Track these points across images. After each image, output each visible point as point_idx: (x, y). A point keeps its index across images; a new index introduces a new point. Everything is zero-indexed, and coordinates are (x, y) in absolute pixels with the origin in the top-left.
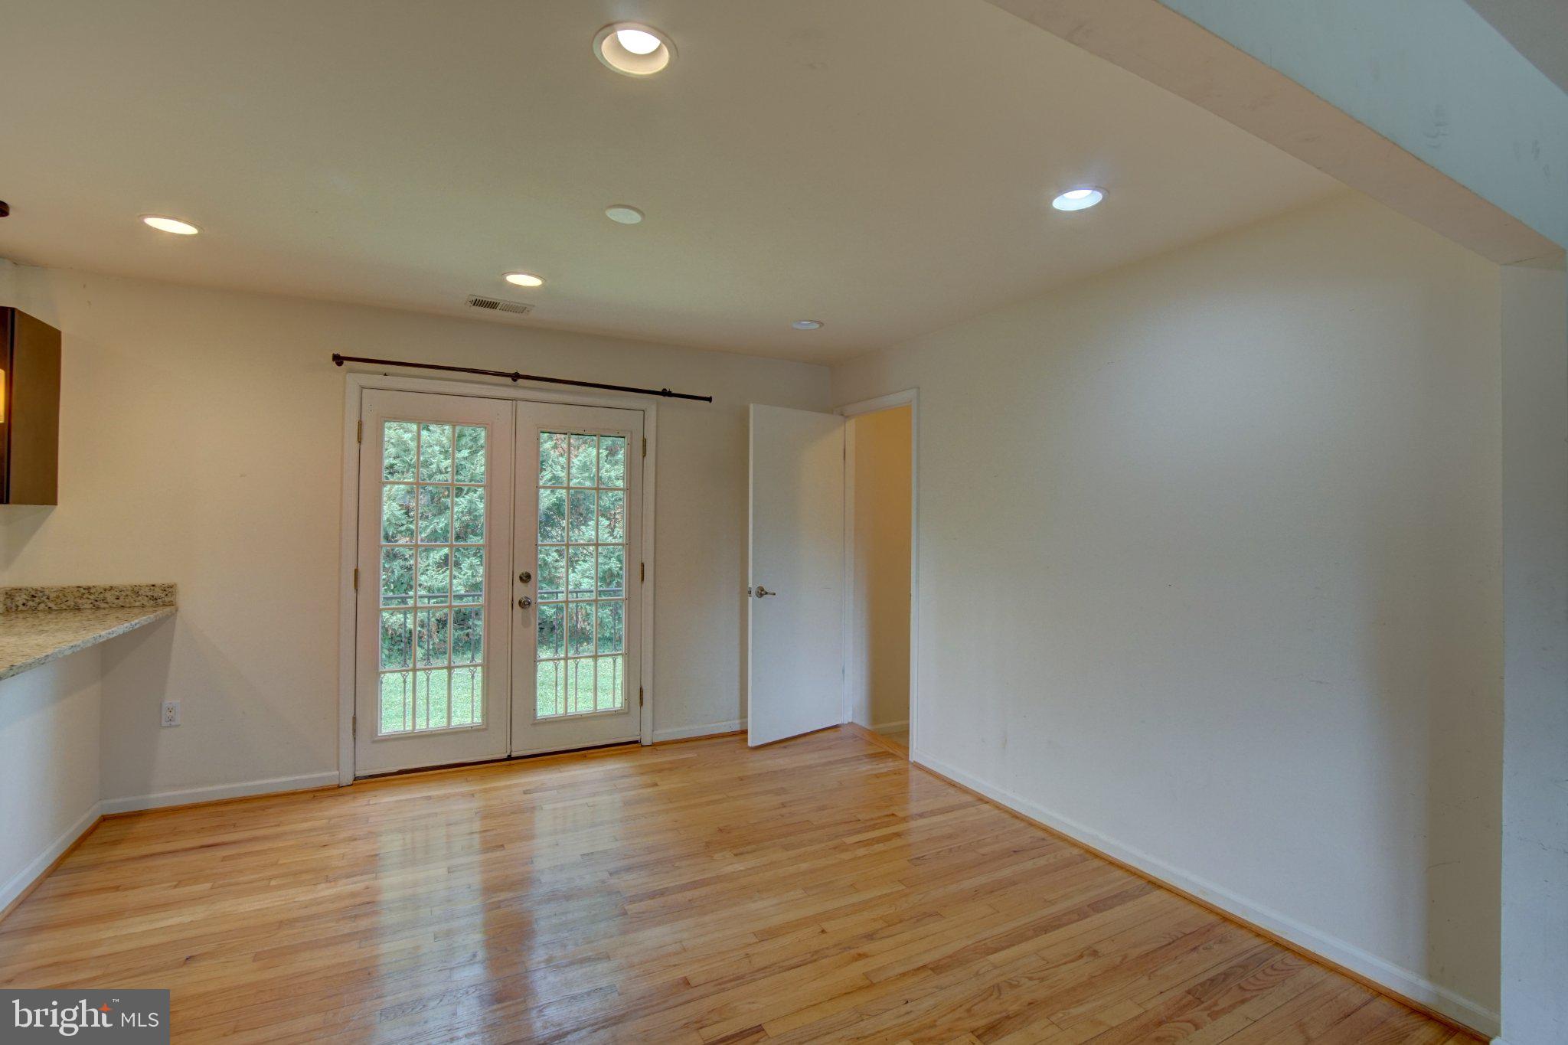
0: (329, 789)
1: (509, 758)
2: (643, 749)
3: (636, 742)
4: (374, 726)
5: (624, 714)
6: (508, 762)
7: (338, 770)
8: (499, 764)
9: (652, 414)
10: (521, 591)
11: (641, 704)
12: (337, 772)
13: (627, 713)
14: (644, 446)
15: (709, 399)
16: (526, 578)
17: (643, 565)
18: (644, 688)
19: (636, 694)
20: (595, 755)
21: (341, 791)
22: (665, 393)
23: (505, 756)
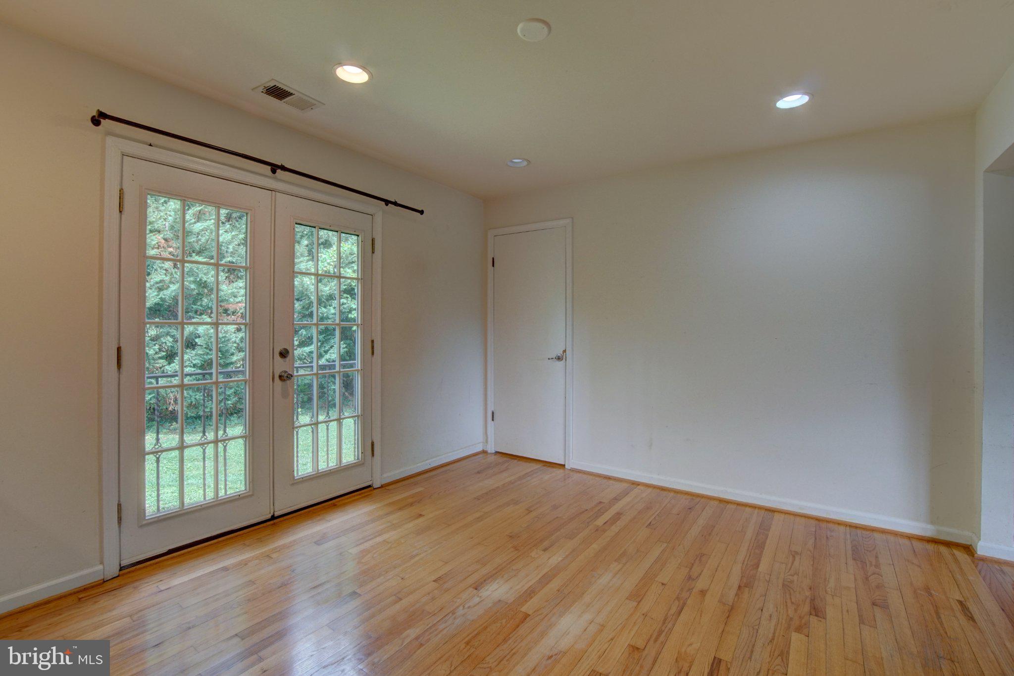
0: (93, 587)
1: (273, 518)
2: (375, 491)
3: (369, 486)
4: (142, 510)
5: (360, 465)
6: (272, 522)
7: (102, 563)
8: (265, 525)
9: (379, 218)
10: (281, 366)
11: (373, 455)
12: (101, 567)
13: (363, 464)
14: (373, 244)
15: (422, 212)
16: (284, 354)
17: (373, 342)
18: (375, 441)
19: (369, 448)
20: (344, 502)
21: (108, 586)
22: (387, 202)
23: (269, 516)
